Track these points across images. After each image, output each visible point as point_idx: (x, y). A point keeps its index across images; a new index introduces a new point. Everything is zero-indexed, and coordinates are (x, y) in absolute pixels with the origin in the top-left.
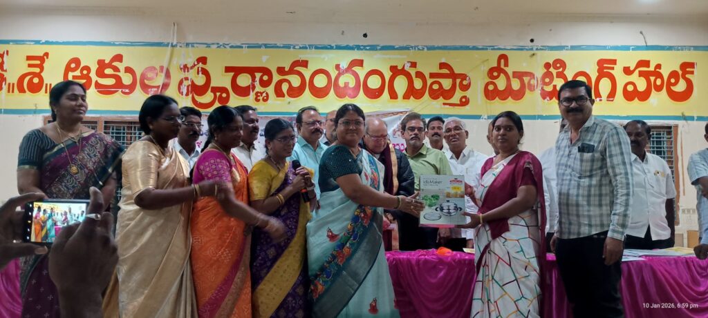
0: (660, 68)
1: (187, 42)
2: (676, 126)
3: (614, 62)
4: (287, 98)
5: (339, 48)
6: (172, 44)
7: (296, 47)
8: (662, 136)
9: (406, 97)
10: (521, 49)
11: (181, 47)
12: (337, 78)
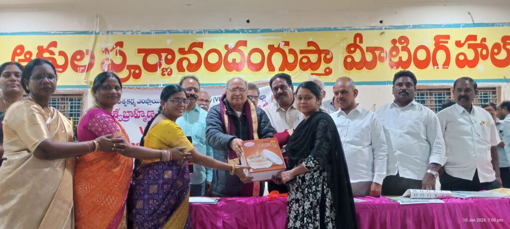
0: (485, 41)
1: (108, 30)
2: (500, 88)
4: (187, 72)
5: (227, 31)
6: (95, 32)
7: (194, 32)
8: (488, 95)
9: (282, 69)
10: (373, 28)
11: (103, 34)
12: (226, 56)
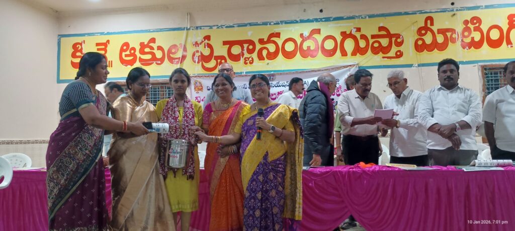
1: (197, 26)
4: (266, 61)
5: (302, 21)
6: (187, 28)
7: (272, 24)
9: (354, 54)
10: (444, 11)
11: (193, 29)
12: (302, 44)
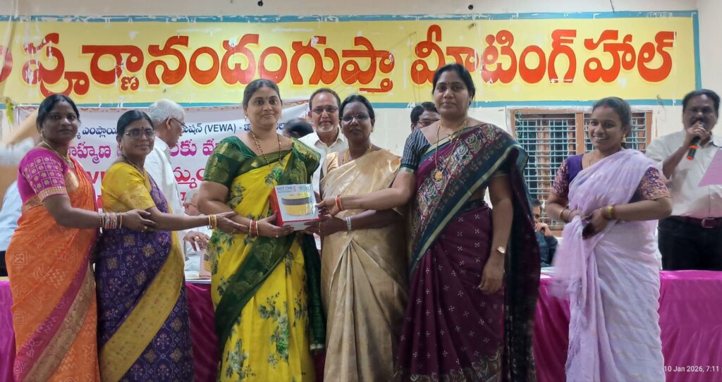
0: (630, 40)
1: (34, 15)
3: (573, 33)
4: (162, 85)
5: (227, 19)
6: (13, 17)
7: (173, 20)
9: (313, 81)
10: (457, 18)
11: (24, 21)
12: (226, 59)
